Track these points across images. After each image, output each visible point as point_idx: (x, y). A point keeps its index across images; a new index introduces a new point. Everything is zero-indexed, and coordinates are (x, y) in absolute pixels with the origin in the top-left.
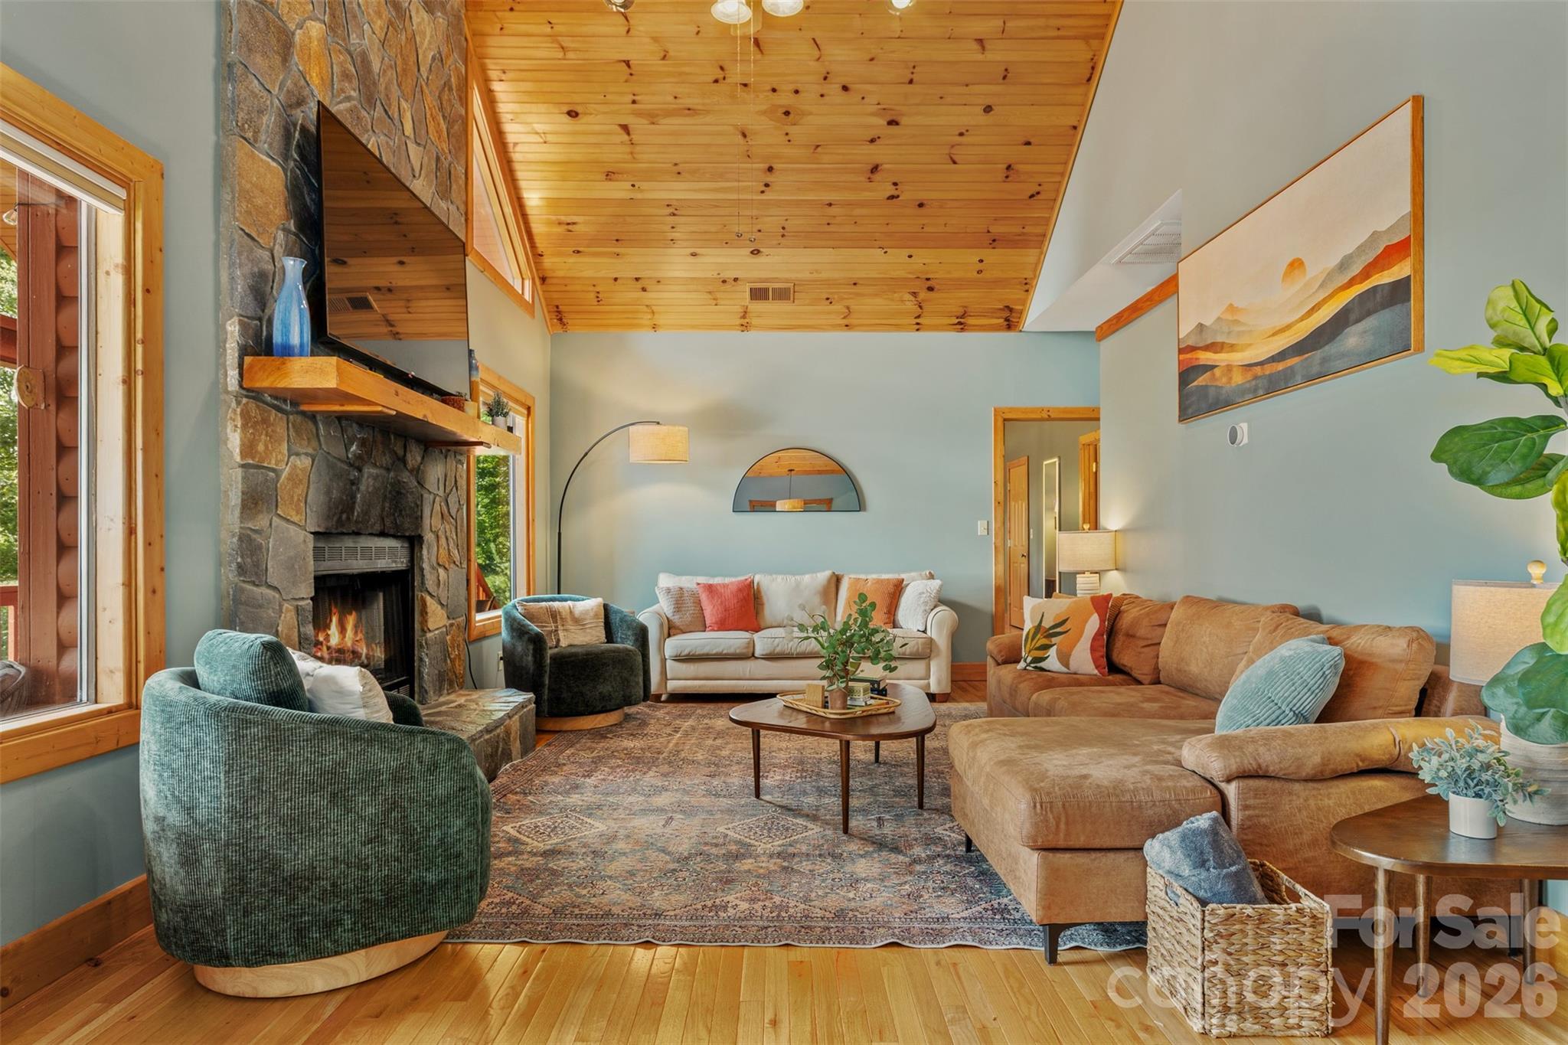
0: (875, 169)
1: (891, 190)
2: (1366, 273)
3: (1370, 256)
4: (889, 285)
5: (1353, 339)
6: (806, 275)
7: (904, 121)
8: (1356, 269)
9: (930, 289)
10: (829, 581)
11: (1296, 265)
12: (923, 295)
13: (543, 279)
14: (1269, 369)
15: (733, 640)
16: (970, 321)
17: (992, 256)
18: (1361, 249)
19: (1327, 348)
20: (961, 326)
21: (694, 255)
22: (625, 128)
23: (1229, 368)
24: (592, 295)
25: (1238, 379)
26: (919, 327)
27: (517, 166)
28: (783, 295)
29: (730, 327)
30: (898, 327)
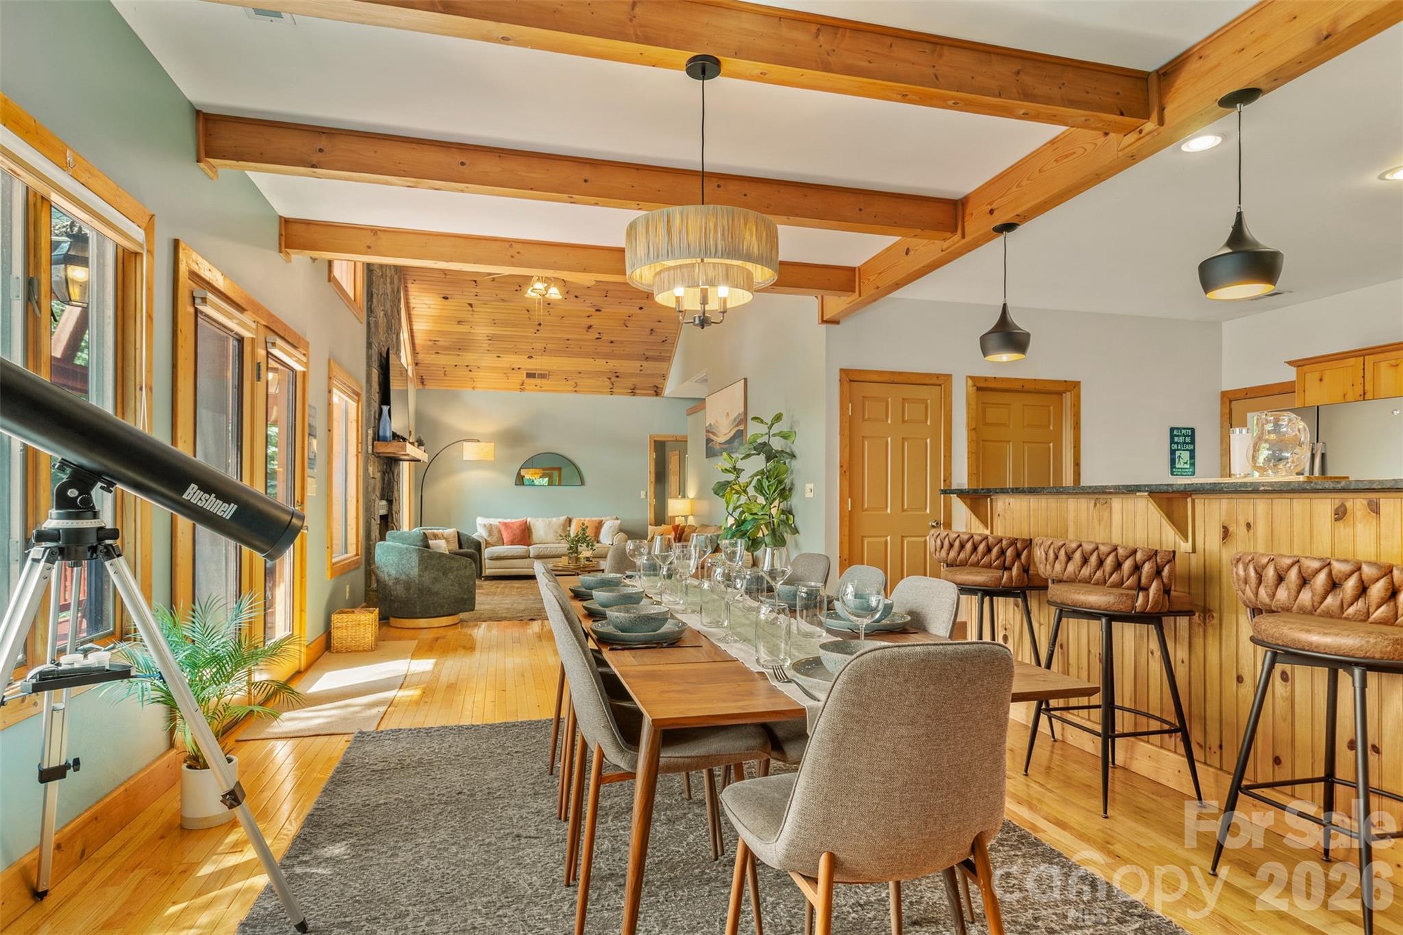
0: (590, 327)
1: (598, 336)
4: (599, 374)
6: (555, 368)
7: (603, 310)
9: (617, 377)
10: (566, 520)
12: (614, 379)
13: (417, 364)
15: (519, 549)
16: (637, 391)
17: (646, 364)
20: (633, 392)
21: (498, 357)
22: (471, 305)
23: (716, 442)
24: (442, 372)
25: (718, 446)
26: (612, 393)
27: (413, 316)
28: (543, 376)
29: (516, 389)
30: (601, 393)
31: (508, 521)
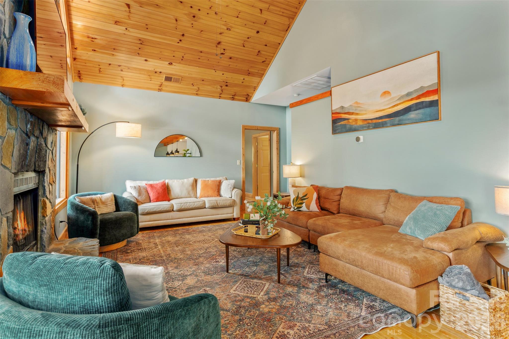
0: (219, 43)
1: (222, 52)
2: (419, 97)
3: (421, 93)
4: (214, 82)
5: (412, 115)
6: (187, 75)
7: (232, 29)
8: (414, 96)
9: (227, 86)
10: (194, 181)
11: (386, 93)
12: (224, 87)
13: (75, 59)
14: (374, 121)
15: (164, 205)
16: (236, 97)
17: (247, 78)
18: (416, 91)
19: (401, 117)
20: (233, 99)
21: (146, 60)
22: (128, 6)
23: (356, 120)
24: (97, 69)
25: (360, 123)
26: (220, 97)
27: (72, 9)
28: (177, 81)
29: (154, 89)
30: (213, 97)
31: (151, 182)
